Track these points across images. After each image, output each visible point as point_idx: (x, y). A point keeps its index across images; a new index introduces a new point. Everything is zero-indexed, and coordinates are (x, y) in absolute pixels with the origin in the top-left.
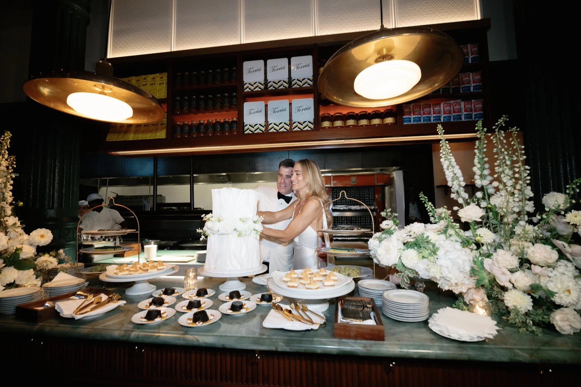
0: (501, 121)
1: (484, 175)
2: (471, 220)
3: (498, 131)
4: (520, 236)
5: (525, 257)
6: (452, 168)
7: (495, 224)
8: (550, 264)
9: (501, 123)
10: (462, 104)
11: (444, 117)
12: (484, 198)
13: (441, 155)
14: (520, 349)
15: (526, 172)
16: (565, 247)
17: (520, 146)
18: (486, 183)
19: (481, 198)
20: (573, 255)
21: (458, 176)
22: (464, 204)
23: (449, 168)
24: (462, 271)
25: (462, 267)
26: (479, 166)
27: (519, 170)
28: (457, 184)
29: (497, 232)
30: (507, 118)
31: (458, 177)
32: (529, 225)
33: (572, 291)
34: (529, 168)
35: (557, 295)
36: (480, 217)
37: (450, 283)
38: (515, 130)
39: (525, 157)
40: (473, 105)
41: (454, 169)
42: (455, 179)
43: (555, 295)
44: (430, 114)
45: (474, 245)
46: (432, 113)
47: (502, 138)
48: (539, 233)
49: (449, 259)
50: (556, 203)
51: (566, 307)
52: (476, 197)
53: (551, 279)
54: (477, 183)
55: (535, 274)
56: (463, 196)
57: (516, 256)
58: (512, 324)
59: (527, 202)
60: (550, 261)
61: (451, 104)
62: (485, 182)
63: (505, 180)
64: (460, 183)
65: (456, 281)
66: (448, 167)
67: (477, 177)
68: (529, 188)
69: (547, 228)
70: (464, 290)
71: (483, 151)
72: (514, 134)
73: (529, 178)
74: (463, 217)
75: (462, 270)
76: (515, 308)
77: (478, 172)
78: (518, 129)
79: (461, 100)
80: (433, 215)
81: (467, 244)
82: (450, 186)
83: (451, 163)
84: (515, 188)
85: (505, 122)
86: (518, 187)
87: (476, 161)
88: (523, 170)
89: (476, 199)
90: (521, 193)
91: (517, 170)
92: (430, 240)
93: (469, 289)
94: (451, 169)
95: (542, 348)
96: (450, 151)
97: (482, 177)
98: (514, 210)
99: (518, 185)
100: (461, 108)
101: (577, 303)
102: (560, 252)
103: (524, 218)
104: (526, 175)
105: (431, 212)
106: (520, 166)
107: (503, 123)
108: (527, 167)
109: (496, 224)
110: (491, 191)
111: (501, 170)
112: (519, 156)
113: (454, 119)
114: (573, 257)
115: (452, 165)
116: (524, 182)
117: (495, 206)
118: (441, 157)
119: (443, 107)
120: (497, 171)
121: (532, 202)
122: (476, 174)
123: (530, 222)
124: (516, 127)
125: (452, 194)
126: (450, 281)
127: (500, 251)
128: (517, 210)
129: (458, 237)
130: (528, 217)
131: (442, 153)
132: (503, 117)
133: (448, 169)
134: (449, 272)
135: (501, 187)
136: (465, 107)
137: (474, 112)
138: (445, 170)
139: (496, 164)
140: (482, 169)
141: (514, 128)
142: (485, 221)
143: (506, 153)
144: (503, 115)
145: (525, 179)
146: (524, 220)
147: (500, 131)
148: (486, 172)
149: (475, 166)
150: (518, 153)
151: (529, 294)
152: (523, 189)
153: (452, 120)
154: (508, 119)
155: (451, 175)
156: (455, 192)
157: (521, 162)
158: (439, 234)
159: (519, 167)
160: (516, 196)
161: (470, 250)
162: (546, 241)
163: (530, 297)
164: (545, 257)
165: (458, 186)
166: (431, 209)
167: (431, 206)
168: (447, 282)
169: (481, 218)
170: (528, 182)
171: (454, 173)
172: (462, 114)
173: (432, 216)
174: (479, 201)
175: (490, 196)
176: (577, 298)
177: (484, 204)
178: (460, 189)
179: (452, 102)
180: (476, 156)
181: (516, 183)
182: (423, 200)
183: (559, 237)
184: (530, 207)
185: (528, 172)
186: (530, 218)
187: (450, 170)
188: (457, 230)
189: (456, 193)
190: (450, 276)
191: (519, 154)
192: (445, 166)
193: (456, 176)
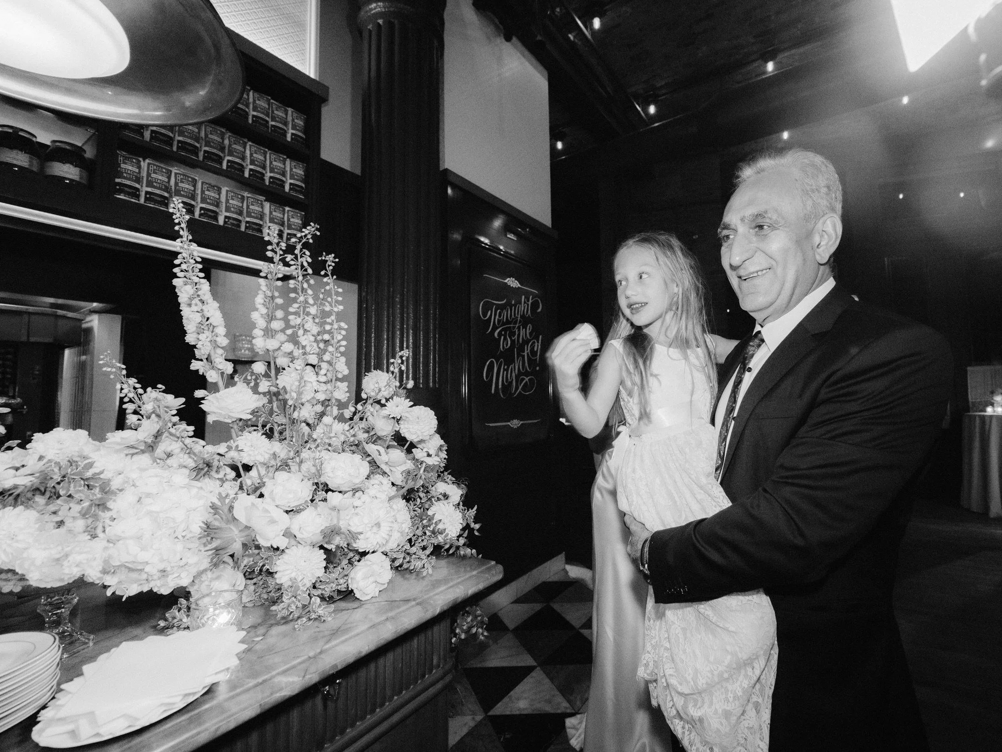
0: (307, 232)
1: (272, 330)
2: (229, 417)
3: (301, 250)
4: (317, 443)
5: (323, 479)
6: (200, 304)
7: (282, 425)
8: (356, 487)
9: (305, 236)
10: (267, 205)
11: (226, 217)
12: (267, 375)
13: (176, 270)
14: (284, 672)
15: (340, 333)
16: (380, 455)
17: (336, 287)
18: (272, 346)
19: (263, 374)
20: (390, 466)
21: (214, 324)
22: (221, 384)
23: (193, 302)
24: (184, 537)
25: (182, 527)
26: (264, 311)
27: (331, 329)
28: (209, 339)
29: (285, 439)
30: (317, 229)
31: (214, 327)
32: (339, 422)
33: (382, 524)
34: (346, 327)
35: (361, 537)
36: (249, 411)
37: (144, 576)
38: (331, 259)
39: (341, 307)
40: (286, 215)
41: (204, 308)
42: (206, 328)
43: (359, 537)
44: (194, 200)
45: (228, 470)
46: (199, 199)
47: (305, 264)
48: (349, 436)
49: (150, 513)
50: (377, 385)
51: (373, 552)
52: (253, 373)
53: (358, 510)
54: (257, 344)
55: (334, 509)
56: (220, 367)
57: (309, 480)
58: (283, 618)
59: (339, 383)
60: (357, 481)
61: (243, 197)
62: (272, 344)
63: (304, 340)
64: (215, 338)
65: (161, 567)
66: (191, 299)
67: (257, 332)
68: (343, 359)
69: (363, 426)
70: (184, 582)
71: (274, 285)
72: (329, 266)
73: (344, 343)
74: (214, 412)
75: (184, 534)
76: (293, 583)
77: (261, 323)
78: (337, 260)
79: (264, 198)
80: (138, 409)
81: (206, 469)
82: (193, 343)
83: (199, 293)
84: (321, 360)
85: (314, 236)
86: (327, 357)
87: (259, 300)
88: (337, 329)
89: (254, 377)
90: (331, 368)
91: (328, 327)
92: (102, 472)
93: (200, 574)
94: (196, 305)
95: (327, 646)
96: (200, 266)
97: (268, 334)
98: (318, 398)
99: (327, 353)
100: (262, 212)
101: (387, 542)
102: (373, 464)
103: (332, 411)
104: (340, 337)
105: (133, 402)
106: (333, 321)
107: (309, 236)
108: (343, 324)
109: (285, 425)
110: (282, 361)
111: (299, 321)
112: (333, 305)
113: (246, 228)
114: (391, 468)
115: (201, 298)
116: (337, 349)
117: (285, 389)
118: (175, 276)
119: (225, 196)
120: (292, 323)
121: (346, 384)
122: (257, 326)
123: (341, 418)
124: (333, 255)
125: (193, 361)
126: (141, 570)
127: (282, 476)
128: (321, 397)
129: (190, 457)
130: (339, 409)
131: (179, 265)
132: (311, 225)
133: (190, 305)
134: (143, 549)
135: (297, 353)
136: (271, 213)
137: (286, 228)
138: (183, 307)
139: (291, 310)
140: (271, 318)
141: (330, 256)
142: (262, 419)
143: (310, 292)
144: (311, 223)
145: (338, 345)
146: (331, 415)
147: (304, 250)
148: (277, 325)
149: (257, 310)
150: (332, 299)
151: (321, 547)
152: (334, 361)
153: (243, 229)
154: (318, 233)
155: (198, 318)
156: (204, 358)
157: (334, 314)
158: (133, 455)
159: (331, 324)
160: (323, 372)
161: (218, 483)
162: (356, 447)
163: (322, 551)
164: (350, 475)
165: (209, 344)
166: (131, 395)
167: (135, 388)
168: (134, 575)
169: (253, 413)
170: (342, 349)
171: (203, 316)
172: (265, 225)
173: (135, 412)
174: (258, 381)
175: (279, 370)
176: (388, 533)
177: (264, 386)
178: (215, 353)
179: (246, 194)
180: (260, 292)
181: (324, 351)
182: (111, 373)
183: (376, 439)
184: (342, 392)
185: (344, 332)
186: (341, 411)
187: (194, 308)
188: (188, 441)
189: (205, 360)
190: (143, 556)
191: (334, 301)
192: (183, 298)
193: (208, 322)
